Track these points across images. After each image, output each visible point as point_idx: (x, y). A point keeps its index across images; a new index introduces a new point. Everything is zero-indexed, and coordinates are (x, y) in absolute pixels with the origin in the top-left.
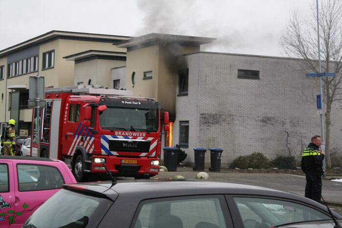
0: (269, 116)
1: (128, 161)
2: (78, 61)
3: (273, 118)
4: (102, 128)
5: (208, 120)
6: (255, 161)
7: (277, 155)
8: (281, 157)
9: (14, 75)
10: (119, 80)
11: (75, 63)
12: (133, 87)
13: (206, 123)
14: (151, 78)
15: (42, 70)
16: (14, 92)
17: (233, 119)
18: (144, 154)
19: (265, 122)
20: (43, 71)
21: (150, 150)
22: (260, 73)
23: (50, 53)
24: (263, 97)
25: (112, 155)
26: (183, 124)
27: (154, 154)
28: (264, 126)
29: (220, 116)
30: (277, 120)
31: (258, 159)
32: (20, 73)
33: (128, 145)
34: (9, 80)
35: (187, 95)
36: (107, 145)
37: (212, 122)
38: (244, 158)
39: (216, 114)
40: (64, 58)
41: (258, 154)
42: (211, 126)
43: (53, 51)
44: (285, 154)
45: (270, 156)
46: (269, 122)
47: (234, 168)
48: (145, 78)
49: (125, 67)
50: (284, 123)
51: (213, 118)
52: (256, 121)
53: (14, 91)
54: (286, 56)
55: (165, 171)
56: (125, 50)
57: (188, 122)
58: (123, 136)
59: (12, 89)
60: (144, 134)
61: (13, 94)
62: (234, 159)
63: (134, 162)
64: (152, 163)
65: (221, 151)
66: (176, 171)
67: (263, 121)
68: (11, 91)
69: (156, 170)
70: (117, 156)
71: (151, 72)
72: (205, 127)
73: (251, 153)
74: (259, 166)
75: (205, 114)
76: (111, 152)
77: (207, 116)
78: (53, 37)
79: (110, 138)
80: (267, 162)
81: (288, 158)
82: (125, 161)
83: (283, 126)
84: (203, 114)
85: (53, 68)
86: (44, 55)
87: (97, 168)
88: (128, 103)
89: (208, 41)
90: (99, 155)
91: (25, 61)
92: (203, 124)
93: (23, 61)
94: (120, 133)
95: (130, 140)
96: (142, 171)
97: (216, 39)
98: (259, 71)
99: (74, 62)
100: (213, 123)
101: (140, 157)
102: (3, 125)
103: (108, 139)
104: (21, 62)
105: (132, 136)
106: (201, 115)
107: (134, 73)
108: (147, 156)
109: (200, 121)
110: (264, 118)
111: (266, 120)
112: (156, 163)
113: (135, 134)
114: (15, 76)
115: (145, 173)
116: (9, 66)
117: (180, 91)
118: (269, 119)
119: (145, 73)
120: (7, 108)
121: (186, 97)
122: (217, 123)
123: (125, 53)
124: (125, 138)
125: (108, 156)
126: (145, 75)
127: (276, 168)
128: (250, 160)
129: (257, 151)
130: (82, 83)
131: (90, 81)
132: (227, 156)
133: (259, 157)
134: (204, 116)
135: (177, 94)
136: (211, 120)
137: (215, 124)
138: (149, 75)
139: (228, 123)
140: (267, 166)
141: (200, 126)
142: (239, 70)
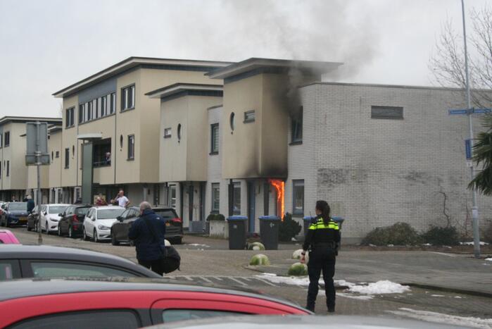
0: (418, 171)
2: (165, 98)
3: (424, 173)
5: (328, 177)
6: (398, 234)
7: (431, 225)
8: (437, 228)
9: (86, 120)
10: (217, 124)
11: (162, 102)
12: (232, 133)
13: (326, 181)
14: (253, 120)
15: (121, 113)
16: (87, 144)
17: (365, 175)
19: (413, 179)
20: (123, 114)
22: (404, 110)
23: (130, 88)
24: (409, 144)
26: (297, 185)
28: (411, 185)
29: (347, 172)
30: (430, 177)
31: (402, 232)
32: (94, 117)
34: (80, 127)
35: (301, 143)
37: (335, 180)
38: (382, 230)
39: (342, 170)
40: (146, 94)
41: (403, 224)
42: (334, 187)
43: (134, 85)
44: (443, 224)
45: (420, 227)
46: (417, 179)
47: (367, 245)
48: (247, 120)
49: (222, 106)
50: (440, 180)
51: (337, 175)
52: (399, 177)
53: (86, 141)
54: (438, 85)
55: (261, 248)
56: (221, 82)
57: (302, 181)
59: (84, 139)
61: (85, 147)
62: (368, 232)
65: (341, 221)
66: (276, 249)
67: (409, 178)
68: (82, 141)
71: (253, 112)
72: (325, 187)
73: (393, 224)
74: (403, 241)
75: (325, 169)
77: (328, 172)
78: (133, 66)
80: (415, 236)
81: (446, 229)
83: (439, 185)
84: (322, 170)
85: (134, 108)
86: (123, 90)
89: (332, 67)
91: (100, 100)
92: (323, 183)
93: (97, 100)
97: (342, 64)
98: (402, 108)
99: (159, 100)
100: (336, 182)
102: (77, 189)
104: (95, 102)
106: (319, 171)
107: (233, 115)
109: (318, 179)
110: (411, 173)
111: (413, 177)
114: (89, 121)
116: (81, 107)
117: (293, 138)
118: (418, 175)
119: (245, 113)
120: (79, 167)
121: (299, 146)
122: (343, 181)
123: (222, 86)
126: (246, 117)
127: (428, 244)
128: (390, 233)
129: (402, 221)
130: (170, 129)
131: (179, 126)
132: (358, 228)
133: (404, 229)
134: (323, 172)
135: (289, 141)
136: (333, 178)
137: (340, 183)
138: (250, 117)
139: (359, 182)
140: (415, 241)
141: (318, 186)
142: (373, 107)
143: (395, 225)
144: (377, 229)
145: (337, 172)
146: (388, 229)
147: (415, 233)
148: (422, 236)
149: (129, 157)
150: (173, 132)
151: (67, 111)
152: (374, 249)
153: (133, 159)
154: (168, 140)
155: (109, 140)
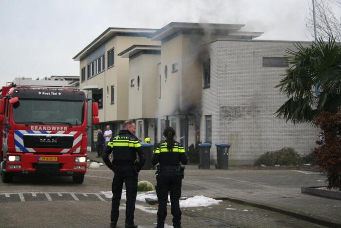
1: (47, 159)
2: (131, 57)
4: (15, 123)
5: (228, 113)
11: (130, 60)
12: (166, 81)
13: (227, 116)
14: (177, 71)
15: (108, 69)
17: (258, 111)
18: (66, 150)
21: (73, 146)
23: (112, 51)
25: (28, 152)
26: (208, 119)
27: (78, 150)
29: (243, 109)
32: (95, 74)
33: (46, 140)
35: (209, 87)
36: (21, 141)
37: (234, 115)
38: (272, 153)
39: (239, 107)
40: (118, 55)
42: (233, 120)
45: (302, 151)
48: (174, 71)
51: (235, 111)
53: (90, 91)
57: (210, 116)
58: (40, 130)
60: (66, 128)
61: (89, 95)
63: (54, 159)
64: (77, 161)
65: (228, 147)
69: (83, 168)
70: (34, 153)
71: (177, 64)
72: (226, 121)
73: (281, 148)
74: (287, 162)
75: (226, 107)
76: (27, 148)
77: (228, 109)
78: (112, 35)
79: (25, 133)
82: (42, 159)
84: (223, 107)
85: (114, 66)
87: (11, 167)
88: (46, 94)
90: (13, 152)
91: (98, 60)
92: (224, 117)
93: (96, 61)
94: (36, 127)
95: (48, 135)
96: (64, 169)
97: (244, 25)
99: (128, 58)
100: (235, 117)
101: (62, 154)
103: (22, 135)
104: (95, 63)
105: (51, 130)
106: (221, 108)
107: (166, 67)
108: (71, 153)
109: (221, 115)
112: (82, 160)
113: (54, 128)
114: (92, 77)
115: (68, 171)
116: (89, 66)
117: (205, 84)
119: (173, 65)
121: (209, 89)
122: (240, 116)
123: (160, 47)
124: (43, 133)
125: (24, 153)
126: (174, 68)
127: (309, 164)
128: (277, 156)
129: (288, 146)
130: (133, 80)
131: (139, 77)
132: (253, 152)
133: (289, 152)
134: (224, 109)
135: (203, 86)
136: (233, 113)
137: (237, 117)
138: (176, 68)
139: (253, 116)
140: (297, 162)
141: (221, 120)
142: (264, 58)
143: (282, 150)
144: (268, 153)
145: (236, 109)
146: (277, 153)
147: (298, 155)
148: (304, 158)
149: (112, 102)
150: (135, 83)
151: (82, 70)
152: (263, 168)
153: (113, 103)
154: (133, 88)
155: (102, 89)
